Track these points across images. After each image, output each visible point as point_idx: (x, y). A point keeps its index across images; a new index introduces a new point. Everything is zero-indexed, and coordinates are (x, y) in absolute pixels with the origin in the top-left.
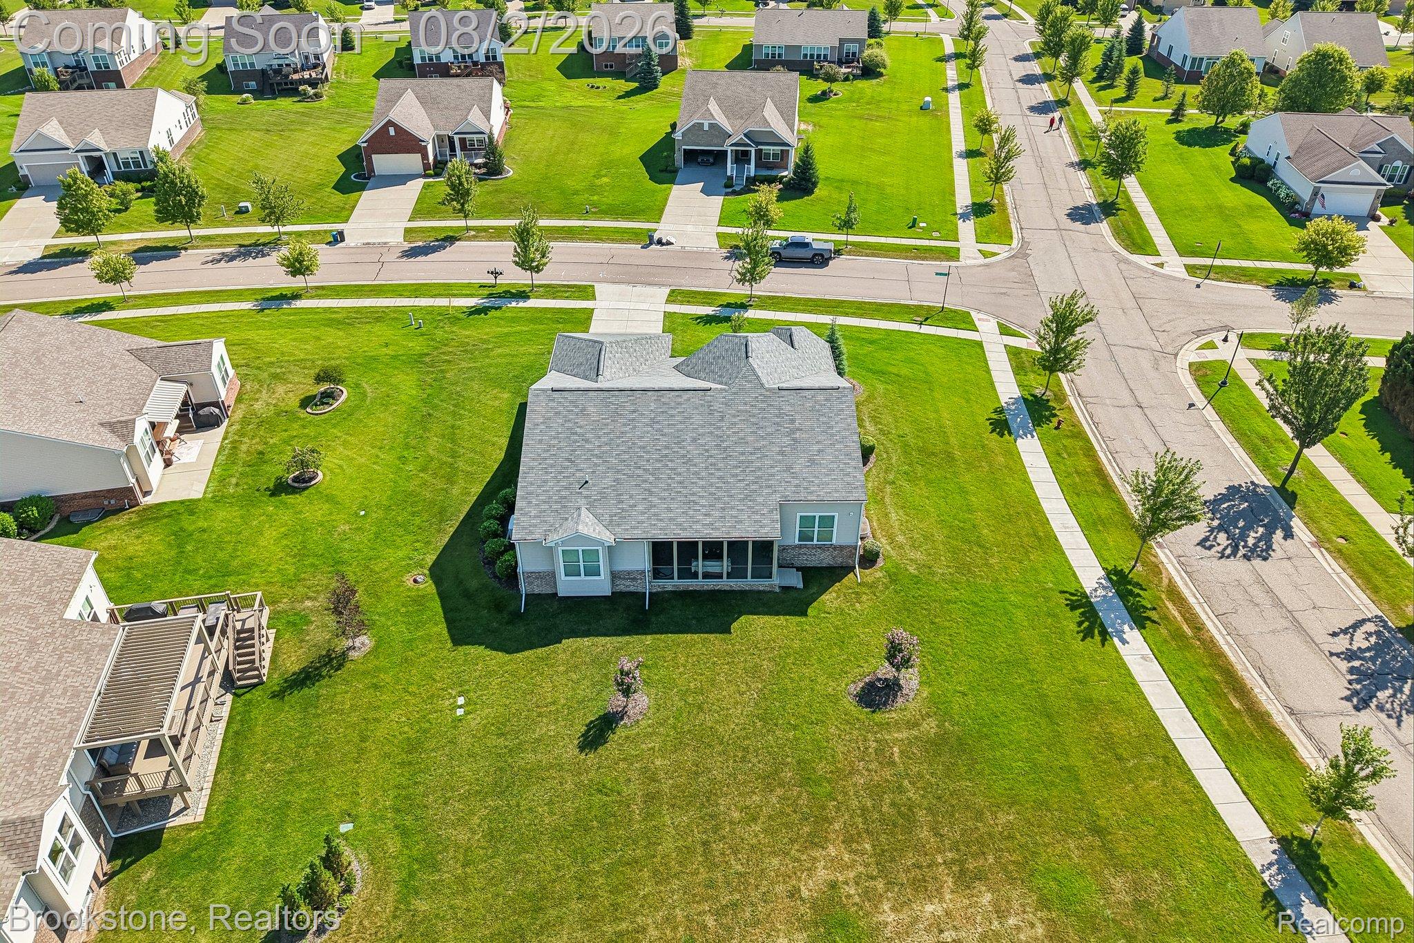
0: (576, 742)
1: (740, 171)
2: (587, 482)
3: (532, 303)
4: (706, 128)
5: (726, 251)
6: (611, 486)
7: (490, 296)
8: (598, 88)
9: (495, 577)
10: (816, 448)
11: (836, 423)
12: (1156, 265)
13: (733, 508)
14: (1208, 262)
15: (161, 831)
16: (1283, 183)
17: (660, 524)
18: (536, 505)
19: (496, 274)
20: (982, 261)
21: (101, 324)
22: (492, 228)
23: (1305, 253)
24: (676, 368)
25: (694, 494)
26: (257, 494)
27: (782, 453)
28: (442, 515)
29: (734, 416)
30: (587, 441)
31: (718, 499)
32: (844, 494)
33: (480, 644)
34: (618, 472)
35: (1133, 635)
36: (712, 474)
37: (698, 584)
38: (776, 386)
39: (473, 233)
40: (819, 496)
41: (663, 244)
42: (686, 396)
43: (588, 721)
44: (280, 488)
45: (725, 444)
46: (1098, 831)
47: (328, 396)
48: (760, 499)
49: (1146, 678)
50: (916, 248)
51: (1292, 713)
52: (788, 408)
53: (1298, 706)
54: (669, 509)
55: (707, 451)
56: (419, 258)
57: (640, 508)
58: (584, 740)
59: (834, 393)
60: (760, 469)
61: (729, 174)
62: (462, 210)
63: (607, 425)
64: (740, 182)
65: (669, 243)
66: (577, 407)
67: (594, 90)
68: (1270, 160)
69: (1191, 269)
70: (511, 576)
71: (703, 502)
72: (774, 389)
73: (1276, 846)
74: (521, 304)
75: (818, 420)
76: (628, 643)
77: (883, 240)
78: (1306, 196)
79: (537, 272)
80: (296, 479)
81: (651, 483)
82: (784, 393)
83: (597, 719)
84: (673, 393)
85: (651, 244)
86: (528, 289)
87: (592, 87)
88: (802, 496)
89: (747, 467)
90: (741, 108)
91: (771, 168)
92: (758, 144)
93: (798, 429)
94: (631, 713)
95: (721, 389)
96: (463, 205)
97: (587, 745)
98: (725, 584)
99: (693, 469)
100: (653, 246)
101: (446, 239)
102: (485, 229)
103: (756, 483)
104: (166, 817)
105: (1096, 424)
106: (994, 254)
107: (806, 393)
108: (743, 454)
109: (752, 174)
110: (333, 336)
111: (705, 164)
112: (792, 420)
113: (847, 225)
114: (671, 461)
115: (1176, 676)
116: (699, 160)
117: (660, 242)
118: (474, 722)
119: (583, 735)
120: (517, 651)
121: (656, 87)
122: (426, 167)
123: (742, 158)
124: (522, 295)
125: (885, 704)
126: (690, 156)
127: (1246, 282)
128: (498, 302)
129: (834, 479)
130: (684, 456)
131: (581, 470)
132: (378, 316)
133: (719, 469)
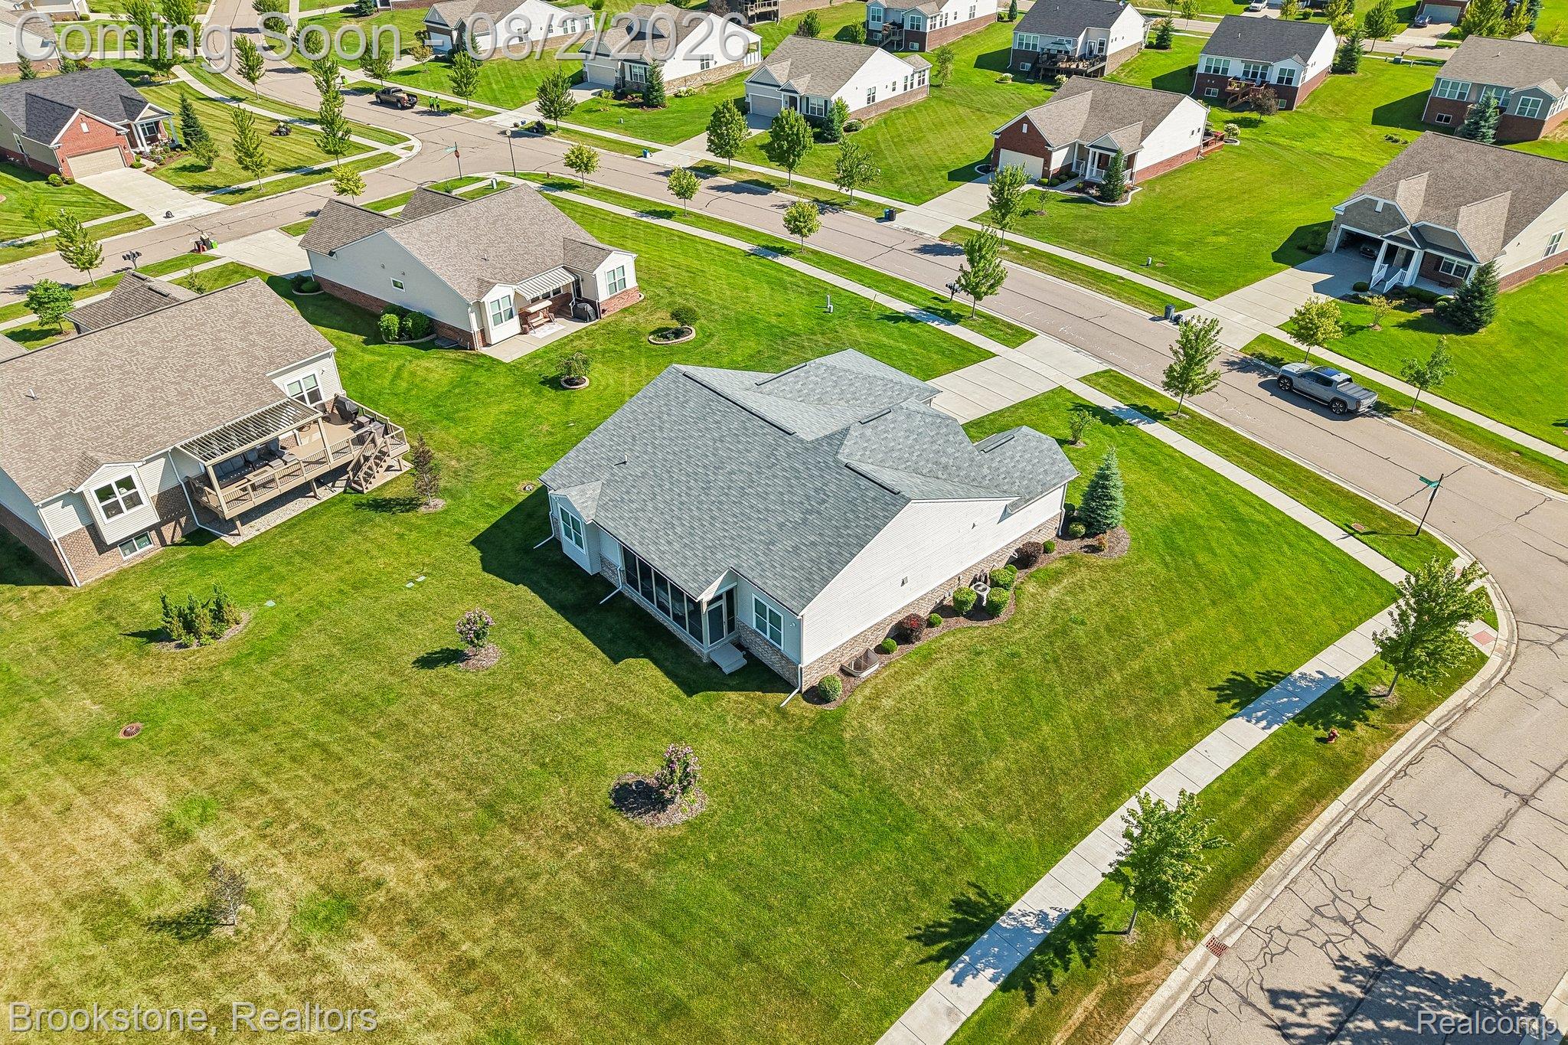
0: (421, 654)
1: (1389, 275)
2: (625, 463)
3: (952, 328)
4: (1379, 208)
6: (637, 475)
7: (927, 308)
11: (857, 526)
15: (216, 537)
17: (632, 529)
18: (579, 461)
21: (554, 200)
22: (1028, 248)
25: (680, 519)
26: (534, 378)
27: (781, 526)
29: (783, 469)
30: (661, 429)
31: (691, 534)
32: (786, 596)
33: (483, 552)
36: (711, 510)
38: (846, 461)
40: (765, 583)
42: (769, 429)
43: (446, 646)
44: (552, 381)
45: (748, 490)
47: (678, 334)
48: (719, 556)
52: (833, 487)
55: (729, 488)
56: (926, 256)
57: (634, 506)
58: (427, 657)
59: (888, 497)
60: (749, 528)
61: (1373, 273)
62: (1002, 220)
64: (1379, 289)
66: (684, 397)
71: (679, 530)
72: (842, 462)
74: (943, 327)
75: (845, 513)
76: (551, 617)
77: (1487, 423)
80: (568, 380)
81: (662, 490)
82: (846, 471)
83: (452, 650)
84: (761, 422)
85: (1166, 318)
86: (967, 315)
87: (1389, 139)
89: (742, 521)
91: (1445, 285)
92: (1427, 245)
93: (819, 513)
95: (800, 440)
96: (1004, 216)
97: (423, 661)
99: (702, 497)
100: (1166, 322)
104: (227, 533)
107: (864, 482)
109: (1407, 284)
110: (759, 293)
112: (823, 500)
113: (1419, 379)
114: (696, 480)
116: (1361, 249)
117: (1176, 319)
119: (431, 653)
122: (1045, 174)
124: (954, 319)
125: (629, 810)
128: (924, 317)
129: (794, 577)
130: (709, 482)
131: (632, 451)
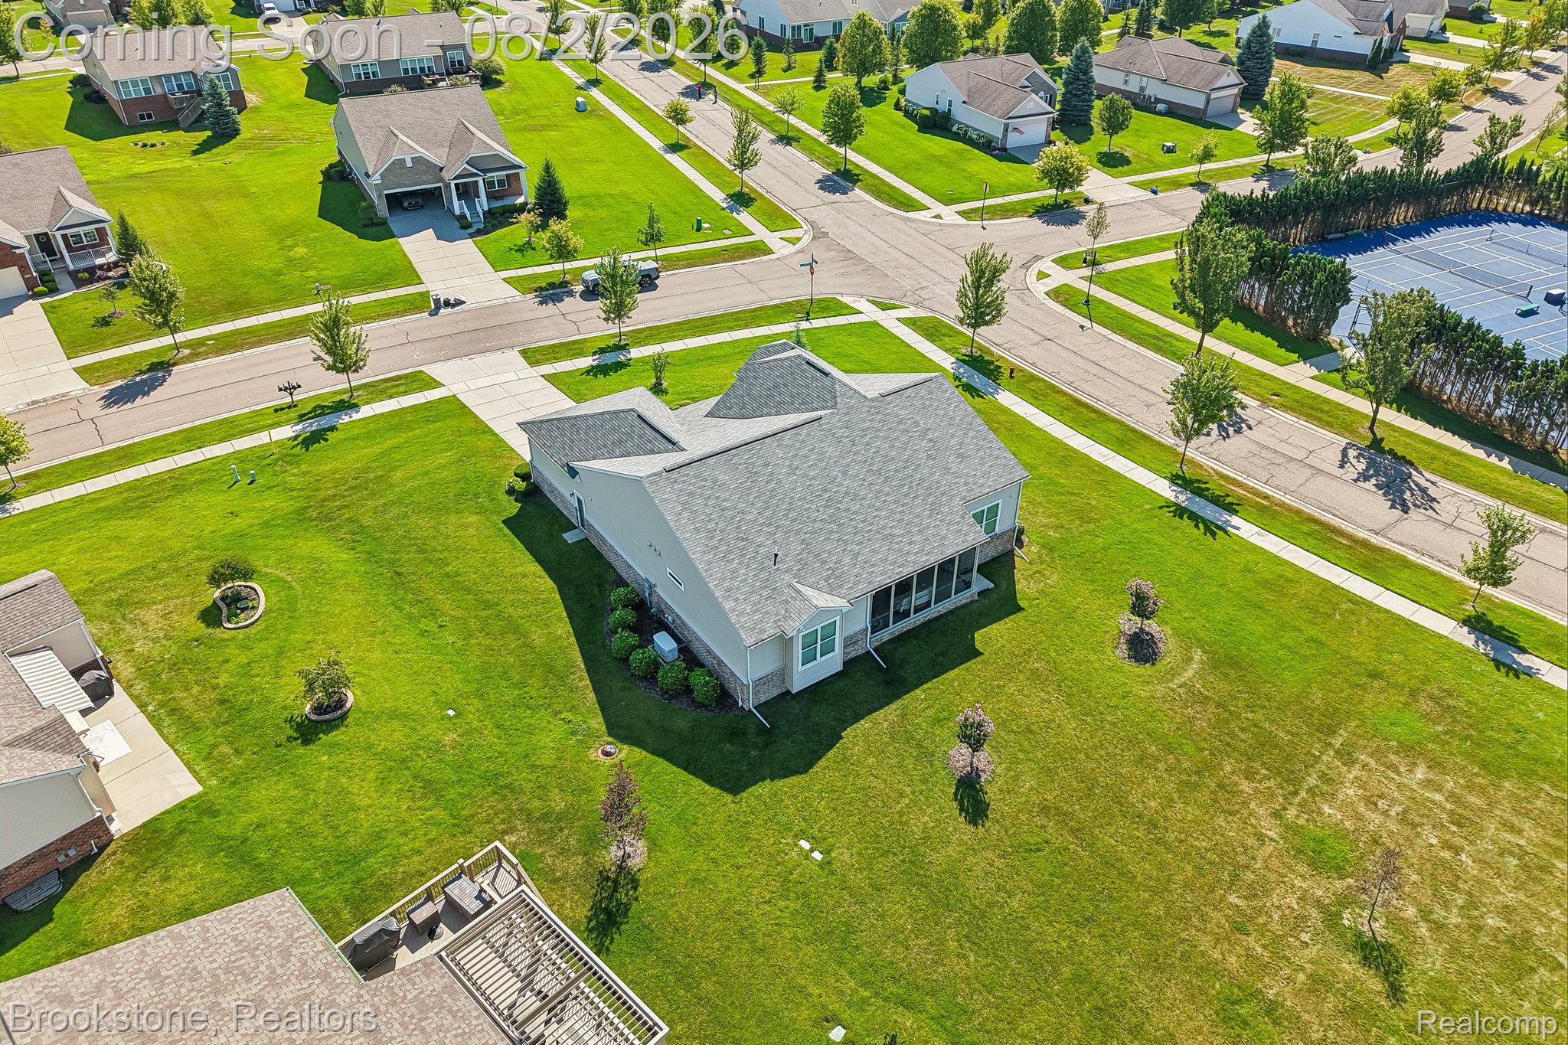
0: (962, 819)
1: (472, 207)
2: (776, 555)
3: (365, 412)
4: (409, 164)
5: (532, 295)
6: (803, 549)
7: (302, 418)
8: (153, 145)
9: (701, 705)
10: (954, 442)
11: (953, 412)
12: (935, 217)
13: (928, 527)
14: (978, 204)
16: (967, 126)
18: (745, 599)
19: (290, 389)
20: (792, 249)
22: (209, 338)
23: (1046, 181)
24: (710, 415)
25: (884, 527)
26: (282, 751)
27: (930, 457)
28: (552, 672)
29: (862, 436)
30: (743, 512)
31: (909, 523)
32: (1008, 477)
33: (763, 779)
34: (798, 532)
35: (1235, 520)
36: (885, 501)
37: (914, 620)
38: (877, 394)
39: (187, 352)
40: (990, 486)
41: (453, 306)
42: (804, 430)
43: (952, 796)
44: (307, 731)
45: (875, 468)
46: (1375, 675)
48: (945, 509)
49: (1278, 549)
50: (725, 250)
51: (1377, 534)
52: (903, 412)
53: (1376, 527)
54: (874, 552)
55: (864, 480)
56: (139, 401)
57: (847, 560)
58: (967, 812)
59: (931, 384)
60: (922, 480)
61: (457, 212)
62: (166, 323)
63: (750, 488)
64: (477, 220)
65: (461, 303)
66: (705, 480)
67: (148, 149)
68: (943, 107)
69: (965, 214)
70: (724, 697)
71: (898, 532)
72: (878, 397)
73: (1466, 629)
74: (355, 416)
75: (936, 414)
77: (683, 249)
78: (998, 133)
79: (356, 371)
80: (318, 709)
81: (837, 532)
82: (889, 398)
83: (957, 789)
84: (789, 433)
85: (438, 308)
86: (345, 397)
87: (145, 145)
88: (977, 492)
89: (911, 482)
90: (435, 135)
91: (501, 198)
92: (485, 171)
93: (927, 430)
94: (981, 767)
95: (832, 414)
96: (165, 316)
97: (974, 816)
98: (936, 610)
99: (865, 503)
100: (445, 310)
101: (153, 367)
102: (201, 342)
103: (930, 494)
105: (1033, 364)
106: (799, 239)
107: (909, 392)
108: (898, 471)
109: (486, 209)
110: (138, 528)
111: (416, 207)
112: (915, 422)
113: (653, 238)
114: (839, 502)
115: (1293, 538)
116: (406, 204)
117: (447, 304)
118: (844, 856)
119: (961, 810)
120: (811, 766)
121: (237, 132)
122: (30, 283)
123: (466, 192)
124: (345, 406)
125: (1155, 654)
126: (395, 201)
127: (1013, 216)
128: (324, 422)
129: (991, 466)
130: (847, 493)
131: (760, 545)
132: (176, 484)
133: (888, 494)
